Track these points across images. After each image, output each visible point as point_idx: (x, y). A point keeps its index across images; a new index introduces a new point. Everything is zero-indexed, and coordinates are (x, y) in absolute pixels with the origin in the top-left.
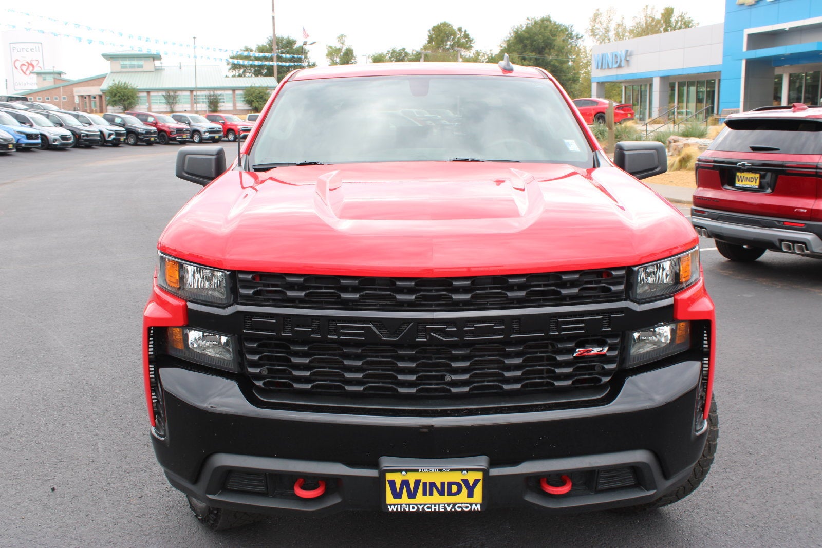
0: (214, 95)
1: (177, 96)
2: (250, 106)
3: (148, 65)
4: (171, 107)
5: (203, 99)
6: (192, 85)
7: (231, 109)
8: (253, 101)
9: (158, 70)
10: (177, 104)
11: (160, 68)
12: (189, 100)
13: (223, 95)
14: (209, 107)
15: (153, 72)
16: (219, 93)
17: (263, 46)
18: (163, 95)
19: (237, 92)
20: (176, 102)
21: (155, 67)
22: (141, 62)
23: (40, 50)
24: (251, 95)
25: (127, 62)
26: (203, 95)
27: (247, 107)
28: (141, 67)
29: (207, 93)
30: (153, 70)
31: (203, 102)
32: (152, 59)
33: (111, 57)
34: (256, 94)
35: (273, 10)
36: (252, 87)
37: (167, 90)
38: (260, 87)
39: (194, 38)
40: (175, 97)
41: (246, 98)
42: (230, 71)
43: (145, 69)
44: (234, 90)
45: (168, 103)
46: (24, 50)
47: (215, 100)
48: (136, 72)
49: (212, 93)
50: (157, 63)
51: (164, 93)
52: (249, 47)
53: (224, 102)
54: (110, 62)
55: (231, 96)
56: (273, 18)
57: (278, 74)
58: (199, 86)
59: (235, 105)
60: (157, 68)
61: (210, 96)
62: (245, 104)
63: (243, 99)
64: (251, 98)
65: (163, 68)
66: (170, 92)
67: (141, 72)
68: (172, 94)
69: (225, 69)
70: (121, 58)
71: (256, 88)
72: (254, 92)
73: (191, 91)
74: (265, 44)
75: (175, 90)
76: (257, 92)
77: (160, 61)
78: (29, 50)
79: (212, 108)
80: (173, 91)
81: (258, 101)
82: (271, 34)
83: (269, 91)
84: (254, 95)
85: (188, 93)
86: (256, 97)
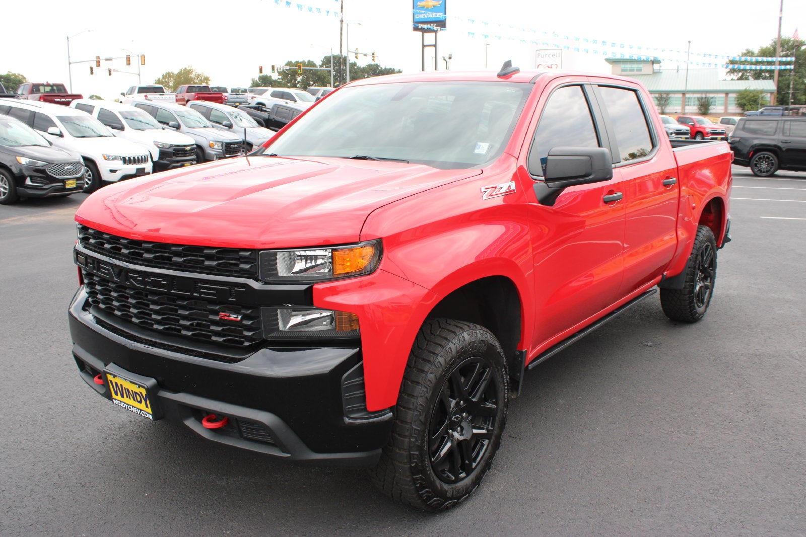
0: (706, 98)
1: (669, 98)
2: (742, 110)
3: (647, 69)
4: (662, 109)
5: (694, 102)
6: (683, 88)
7: (723, 111)
8: (745, 104)
9: (655, 73)
10: (668, 106)
11: (658, 71)
12: (681, 103)
13: (716, 98)
14: (700, 109)
15: (650, 75)
16: (711, 95)
17: (766, 48)
18: (655, 97)
19: (730, 95)
20: (668, 104)
21: (653, 70)
22: (640, 66)
23: (560, 56)
24: (744, 98)
25: (628, 66)
26: (695, 98)
27: (739, 110)
28: (640, 70)
29: (699, 95)
30: (651, 73)
31: (694, 105)
32: (651, 63)
33: (614, 62)
34: (749, 97)
35: (781, 10)
36: (746, 91)
37: (660, 93)
38: (754, 90)
39: (689, 42)
40: (667, 99)
41: (739, 102)
42: (728, 74)
43: (643, 72)
44: (727, 93)
45: (659, 105)
46: (547, 56)
47: (707, 103)
48: (634, 75)
49: (704, 96)
50: (656, 66)
51: (657, 95)
52: (751, 50)
53: (715, 105)
54: (611, 65)
55: (724, 100)
56: (780, 18)
57: (779, 77)
58: (689, 88)
59: (726, 108)
60: (655, 71)
61: (702, 98)
62: (737, 107)
63: (736, 102)
64: (744, 101)
65: (661, 71)
66: (662, 94)
67: (640, 75)
68: (664, 96)
69: (722, 72)
70: (622, 62)
71: (750, 92)
72: (747, 96)
73: (684, 93)
74: (769, 46)
75: (668, 93)
76: (751, 95)
77: (659, 65)
78: (551, 56)
79: (703, 110)
80: (665, 93)
81: (750, 105)
82: (776, 36)
83: (764, 94)
84: (747, 98)
85: (680, 95)
86: (749, 100)
